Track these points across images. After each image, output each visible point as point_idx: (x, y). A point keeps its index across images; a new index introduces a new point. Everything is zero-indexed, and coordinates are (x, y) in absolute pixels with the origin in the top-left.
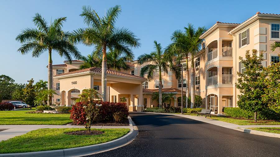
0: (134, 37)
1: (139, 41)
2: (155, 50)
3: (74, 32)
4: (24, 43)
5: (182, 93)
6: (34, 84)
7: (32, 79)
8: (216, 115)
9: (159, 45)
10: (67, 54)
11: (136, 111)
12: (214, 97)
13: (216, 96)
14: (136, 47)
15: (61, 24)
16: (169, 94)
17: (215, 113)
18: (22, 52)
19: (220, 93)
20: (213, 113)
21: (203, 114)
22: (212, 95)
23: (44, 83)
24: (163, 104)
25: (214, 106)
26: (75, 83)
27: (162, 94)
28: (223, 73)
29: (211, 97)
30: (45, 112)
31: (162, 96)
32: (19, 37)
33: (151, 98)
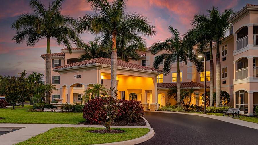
0: (148, 23)
1: (154, 29)
2: (171, 36)
3: (80, 19)
4: (19, 31)
5: (206, 88)
6: (26, 77)
7: (25, 71)
8: (246, 114)
9: (176, 30)
10: (66, 42)
11: (149, 110)
12: (244, 93)
13: (246, 92)
14: (151, 35)
15: (60, 7)
16: (189, 89)
17: (245, 113)
18: (17, 40)
19: (250, 89)
20: (242, 113)
21: (231, 114)
22: (242, 91)
23: (38, 76)
24: (182, 101)
25: (244, 104)
26: (79, 77)
27: (181, 90)
28: (254, 65)
29: (240, 93)
30: (45, 110)
31: (181, 92)
32: (15, 25)
33: (167, 95)
